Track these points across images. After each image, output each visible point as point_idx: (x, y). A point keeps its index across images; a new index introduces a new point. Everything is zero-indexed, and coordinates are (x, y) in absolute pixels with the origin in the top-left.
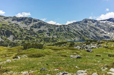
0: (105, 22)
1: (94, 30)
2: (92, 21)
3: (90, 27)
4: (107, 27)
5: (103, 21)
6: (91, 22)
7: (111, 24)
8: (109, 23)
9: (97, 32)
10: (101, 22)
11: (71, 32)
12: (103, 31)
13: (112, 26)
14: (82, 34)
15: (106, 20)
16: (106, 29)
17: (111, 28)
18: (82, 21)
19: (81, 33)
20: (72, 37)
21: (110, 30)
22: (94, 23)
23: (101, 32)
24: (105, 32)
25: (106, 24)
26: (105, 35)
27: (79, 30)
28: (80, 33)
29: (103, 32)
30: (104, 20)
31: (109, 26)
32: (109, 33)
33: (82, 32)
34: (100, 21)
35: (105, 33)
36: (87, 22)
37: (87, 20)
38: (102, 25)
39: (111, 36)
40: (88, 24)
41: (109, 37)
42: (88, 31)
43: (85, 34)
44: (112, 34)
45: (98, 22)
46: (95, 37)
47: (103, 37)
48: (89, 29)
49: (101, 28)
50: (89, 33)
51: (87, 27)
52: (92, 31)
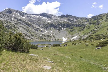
0: (37, 17)
1: (25, 24)
3: (18, 20)
4: (42, 23)
6: (18, 14)
7: (46, 19)
9: (30, 28)
10: (32, 16)
13: (48, 22)
15: (39, 14)
16: (41, 25)
17: (47, 24)
21: (47, 27)
22: (23, 16)
23: (35, 28)
24: (41, 30)
25: (39, 19)
30: (36, 15)
34: (31, 14)
35: (42, 31)
36: (12, 13)
37: (12, 11)
38: (34, 19)
39: (52, 35)
40: (13, 15)
41: (50, 36)
42: (14, 25)
43: (9, 30)
44: (51, 32)
45: (29, 16)
46: (29, 35)
47: (42, 36)
48: (15, 23)
49: (34, 24)
50: (17, 29)
51: (13, 19)
52: (21, 25)
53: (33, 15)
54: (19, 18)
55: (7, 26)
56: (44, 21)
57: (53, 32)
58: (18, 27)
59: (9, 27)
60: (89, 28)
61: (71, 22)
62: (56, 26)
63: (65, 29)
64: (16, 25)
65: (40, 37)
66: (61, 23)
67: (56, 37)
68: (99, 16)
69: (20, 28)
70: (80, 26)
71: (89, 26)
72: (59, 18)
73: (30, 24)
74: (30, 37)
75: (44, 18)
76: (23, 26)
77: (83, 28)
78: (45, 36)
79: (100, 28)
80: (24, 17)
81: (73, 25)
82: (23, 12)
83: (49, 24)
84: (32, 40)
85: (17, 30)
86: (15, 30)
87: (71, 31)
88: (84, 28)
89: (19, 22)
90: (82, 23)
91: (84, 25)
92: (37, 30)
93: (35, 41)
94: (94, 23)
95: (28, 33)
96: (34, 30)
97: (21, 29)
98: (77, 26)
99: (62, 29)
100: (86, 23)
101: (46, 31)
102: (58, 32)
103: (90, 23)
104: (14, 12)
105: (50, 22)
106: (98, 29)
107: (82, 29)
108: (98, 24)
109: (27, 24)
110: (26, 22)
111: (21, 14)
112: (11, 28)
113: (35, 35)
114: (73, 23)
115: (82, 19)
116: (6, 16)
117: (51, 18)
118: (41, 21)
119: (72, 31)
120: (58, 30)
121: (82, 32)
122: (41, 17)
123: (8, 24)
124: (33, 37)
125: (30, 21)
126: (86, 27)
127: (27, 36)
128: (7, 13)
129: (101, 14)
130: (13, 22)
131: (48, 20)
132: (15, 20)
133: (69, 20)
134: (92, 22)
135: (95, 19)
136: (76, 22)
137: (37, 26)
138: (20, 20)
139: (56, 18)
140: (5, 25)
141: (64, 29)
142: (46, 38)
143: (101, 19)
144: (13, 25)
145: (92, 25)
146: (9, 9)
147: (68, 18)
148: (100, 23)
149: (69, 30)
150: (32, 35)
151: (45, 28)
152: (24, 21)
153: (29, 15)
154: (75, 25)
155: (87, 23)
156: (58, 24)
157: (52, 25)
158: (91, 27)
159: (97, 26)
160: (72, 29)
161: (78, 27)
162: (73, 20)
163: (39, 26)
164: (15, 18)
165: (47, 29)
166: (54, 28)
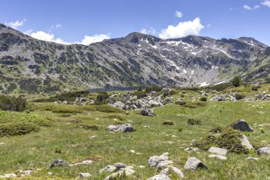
0: (177, 43)
1: (153, 61)
2: (148, 39)
3: (145, 55)
4: (182, 56)
5: (173, 42)
6: (147, 41)
7: (191, 48)
8: (186, 46)
10: (169, 43)
11: (99, 66)
12: (174, 65)
13: (193, 53)
14: (126, 71)
15: (181, 39)
17: (189, 59)
18: (127, 37)
20: (101, 79)
21: (189, 63)
22: (153, 44)
23: (168, 67)
24: (178, 68)
25: (179, 49)
26: (178, 75)
27: (119, 60)
28: (120, 67)
29: (174, 67)
30: (175, 40)
31: (185, 54)
32: (185, 71)
33: (125, 65)
34: (167, 40)
35: (177, 71)
36: (138, 41)
37: (138, 37)
38: (170, 50)
39: (190, 77)
40: (139, 45)
41: (185, 79)
42: (139, 65)
43: (134, 73)
44: (192, 72)
45: (164, 44)
47: (174, 79)
48: (141, 60)
49: (168, 58)
50: (142, 70)
51: (138, 53)
52: (148, 63)
53: (171, 40)
56: (186, 52)
57: (195, 72)
62: (205, 61)
63: (217, 67)
66: (213, 57)
69: (145, 68)
70: (241, 64)
72: (216, 44)
74: (155, 81)
76: (151, 64)
78: (178, 79)
80: (155, 47)
81: (232, 60)
82: (154, 37)
83: (192, 58)
85: (142, 72)
86: (139, 72)
87: (224, 72)
92: (170, 69)
95: (155, 76)
96: (166, 70)
97: (147, 69)
99: (213, 67)
102: (202, 73)
104: (140, 38)
111: (152, 40)
112: (135, 70)
114: (234, 58)
116: (130, 51)
118: (180, 52)
119: (226, 72)
120: (205, 68)
122: (183, 45)
125: (163, 54)
127: (153, 79)
128: (132, 42)
130: (138, 61)
132: (141, 54)
133: (229, 51)
136: (240, 56)
137: (172, 62)
142: (178, 82)
149: (223, 69)
151: (184, 66)
153: (164, 41)
154: (235, 61)
156: (209, 59)
157: (198, 61)
160: (227, 69)
162: (236, 52)
163: (176, 62)
165: (187, 67)
166: (200, 65)
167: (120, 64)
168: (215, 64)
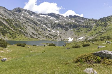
0: (45, 16)
1: (33, 24)
2: (28, 12)
3: (26, 19)
4: (50, 23)
6: (27, 13)
7: (54, 19)
9: (37, 27)
10: (41, 15)
13: (56, 22)
14: (10, 26)
15: (47, 14)
16: (49, 25)
17: (54, 24)
19: (7, 25)
21: (54, 27)
22: (31, 15)
24: (49, 29)
25: (47, 19)
26: (50, 33)
27: (4, 18)
28: (4, 22)
30: (44, 14)
33: (9, 22)
35: (49, 31)
36: (21, 12)
37: (21, 10)
38: (42, 19)
39: (58, 34)
40: (22, 14)
42: (23, 24)
43: (18, 28)
44: (58, 31)
45: (38, 16)
46: (36, 34)
47: (49, 35)
48: (24, 21)
49: (41, 23)
50: (25, 27)
51: (21, 18)
52: (29, 24)
53: (41, 14)
54: (28, 17)
55: (16, 24)
56: (52, 21)
57: (60, 31)
58: (26, 26)
59: (17, 25)
60: (96, 30)
61: (78, 22)
62: (63, 26)
63: (72, 29)
64: (24, 24)
65: (47, 36)
66: (68, 24)
67: (63, 36)
68: (107, 17)
69: (27, 26)
70: (87, 27)
71: (96, 28)
72: (66, 18)
73: (38, 24)
74: (37, 36)
75: (52, 18)
76: (31, 25)
77: (89, 29)
78: (51, 35)
79: (107, 31)
80: (32, 17)
81: (80, 26)
82: (31, 12)
83: (56, 24)
84: (39, 39)
85: (25, 29)
86: (23, 29)
87: (77, 32)
88: (91, 29)
89: (28, 21)
90: (90, 24)
91: (91, 27)
92: (44, 29)
93: (41, 40)
94: (101, 25)
95: (35, 32)
96: (42, 29)
97: (29, 27)
98: (84, 27)
99: (69, 29)
100: (93, 25)
101: (53, 31)
102: (64, 32)
103: (98, 25)
104: (23, 11)
105: (57, 22)
106: (105, 31)
107: (89, 31)
108: (106, 26)
109: (35, 23)
110: (34, 21)
112: (19, 27)
113: (41, 34)
114: (80, 24)
115: (89, 20)
116: (15, 15)
117: (59, 18)
118: (48, 21)
119: (79, 32)
120: (65, 30)
121: (89, 33)
122: (49, 17)
123: (17, 23)
124: (40, 36)
125: (38, 21)
126: (93, 29)
127: (35, 34)
128: (17, 12)
129: (110, 16)
130: (21, 21)
131: (55, 21)
132: (24, 19)
133: (76, 21)
134: (99, 24)
135: (103, 21)
136: (83, 23)
137: (44, 26)
138: (28, 19)
139: (64, 19)
140: (14, 23)
141: (70, 30)
142: (52, 37)
143: (109, 21)
144: (21, 24)
145: (99, 27)
146: (19, 8)
147: (75, 19)
148: (108, 25)
149: (76, 30)
150: (39, 34)
151: (52, 28)
152: (32, 20)
153: (38, 14)
154: (82, 26)
155: (95, 24)
156: (65, 25)
157: (59, 25)
158: (98, 29)
159: (104, 28)
160: (79, 30)
161: (85, 29)
162: (80, 21)
163: (47, 25)
164: (23, 17)
165: (54, 29)
166: (61, 28)
167: (4, 20)
168: (70, 27)
